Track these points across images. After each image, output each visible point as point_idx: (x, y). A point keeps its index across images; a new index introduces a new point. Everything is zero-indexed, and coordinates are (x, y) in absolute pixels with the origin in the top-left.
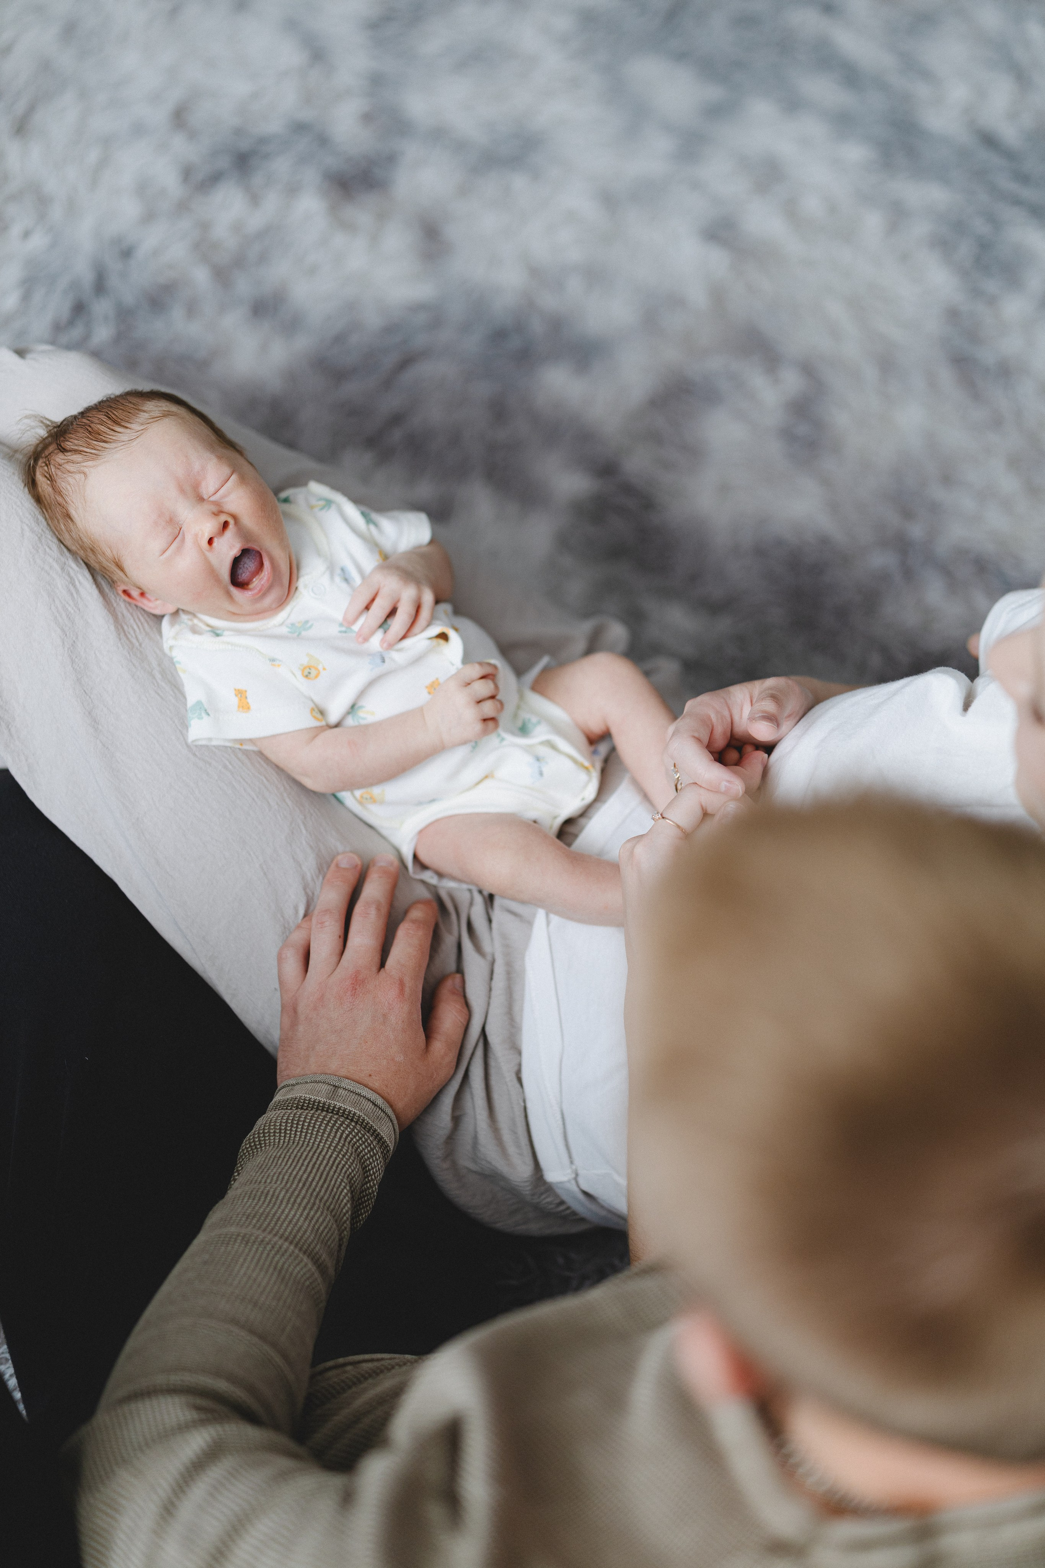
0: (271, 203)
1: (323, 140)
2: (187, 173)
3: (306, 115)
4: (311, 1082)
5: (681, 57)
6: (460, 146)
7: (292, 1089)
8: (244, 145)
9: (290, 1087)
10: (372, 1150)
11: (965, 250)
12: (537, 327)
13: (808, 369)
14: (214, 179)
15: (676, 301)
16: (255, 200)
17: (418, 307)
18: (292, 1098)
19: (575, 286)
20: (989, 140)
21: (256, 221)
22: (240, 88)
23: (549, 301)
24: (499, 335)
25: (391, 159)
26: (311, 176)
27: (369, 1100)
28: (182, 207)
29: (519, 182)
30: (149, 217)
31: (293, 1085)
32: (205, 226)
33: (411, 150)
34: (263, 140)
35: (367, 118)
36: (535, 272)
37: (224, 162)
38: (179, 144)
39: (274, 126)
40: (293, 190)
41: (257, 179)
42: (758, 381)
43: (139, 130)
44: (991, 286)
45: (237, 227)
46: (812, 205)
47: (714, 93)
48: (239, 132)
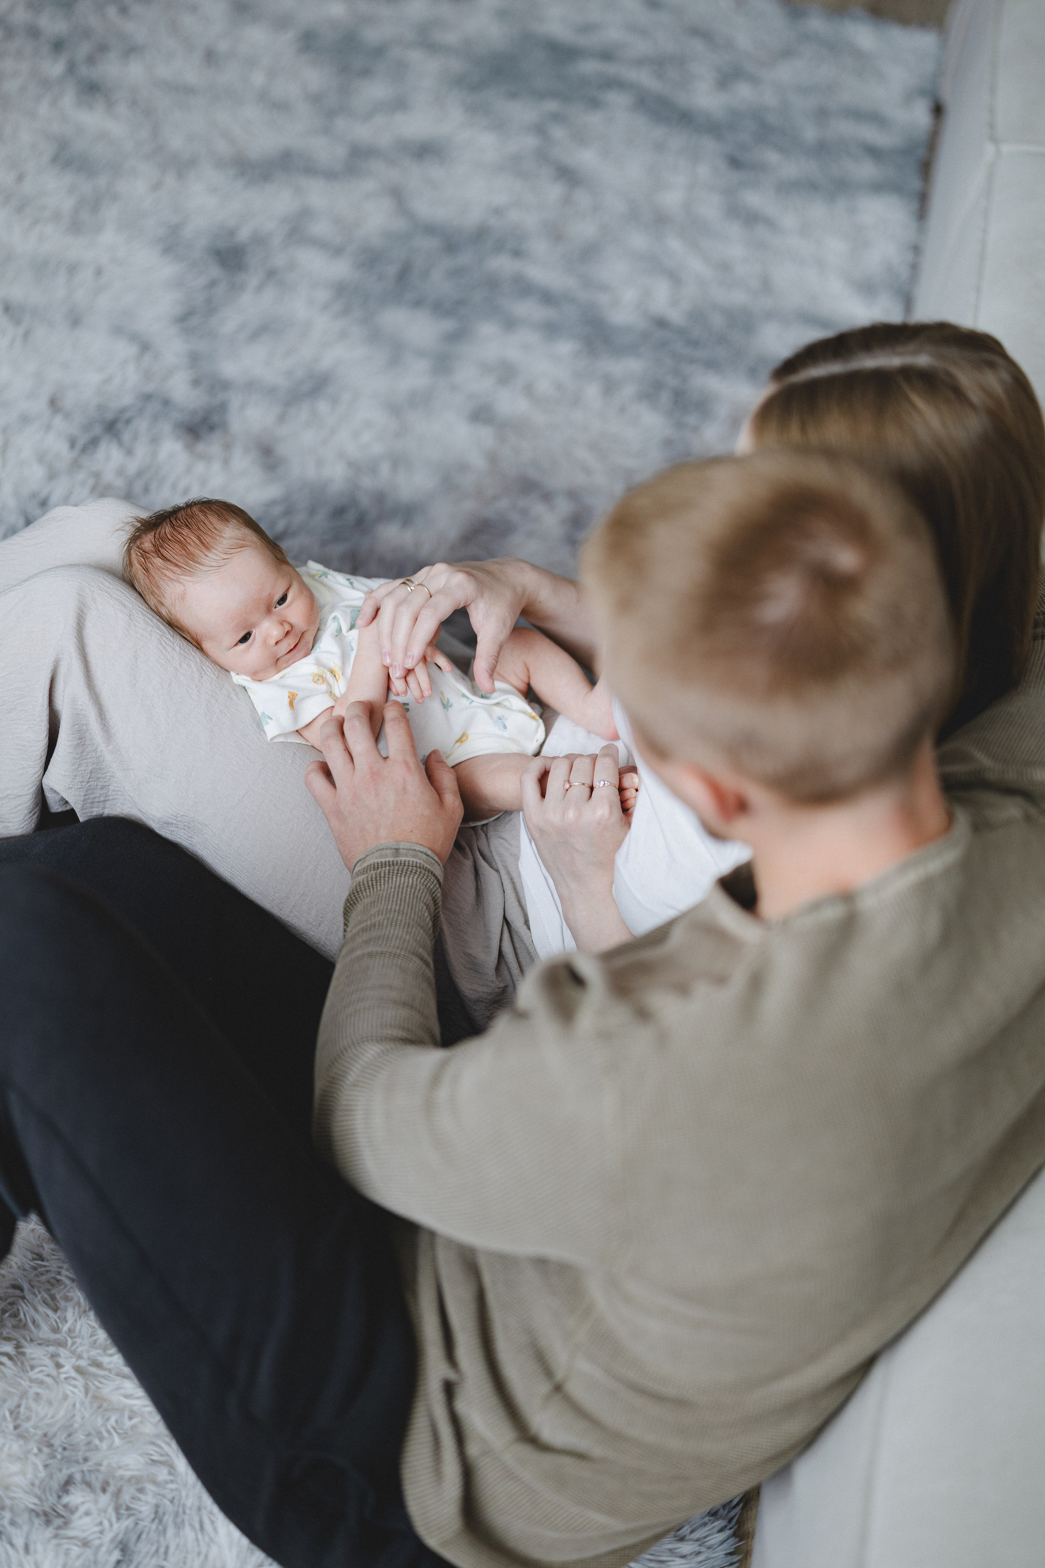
0: (142, 451)
1: (167, 402)
2: (72, 444)
3: (150, 388)
4: (377, 851)
5: (418, 304)
6: (271, 391)
7: (365, 861)
8: (109, 416)
9: (363, 860)
10: (433, 883)
11: (665, 397)
12: (365, 501)
13: (573, 495)
14: (94, 442)
15: (463, 467)
16: (129, 452)
17: (272, 503)
18: (368, 866)
19: (385, 469)
20: (661, 323)
21: (133, 466)
22: (94, 378)
23: (367, 482)
24: (339, 512)
25: (223, 408)
26: (166, 427)
27: (422, 852)
28: (76, 465)
29: (323, 406)
30: (52, 476)
31: (364, 858)
32: (97, 475)
33: (235, 400)
34: (123, 411)
35: (196, 383)
36: (353, 465)
37: (97, 430)
38: (58, 421)
39: (127, 400)
40: (155, 441)
41: (126, 437)
42: (539, 508)
43: (25, 419)
44: (692, 419)
45: (120, 472)
46: (544, 387)
47: (448, 325)
48: (101, 408)
